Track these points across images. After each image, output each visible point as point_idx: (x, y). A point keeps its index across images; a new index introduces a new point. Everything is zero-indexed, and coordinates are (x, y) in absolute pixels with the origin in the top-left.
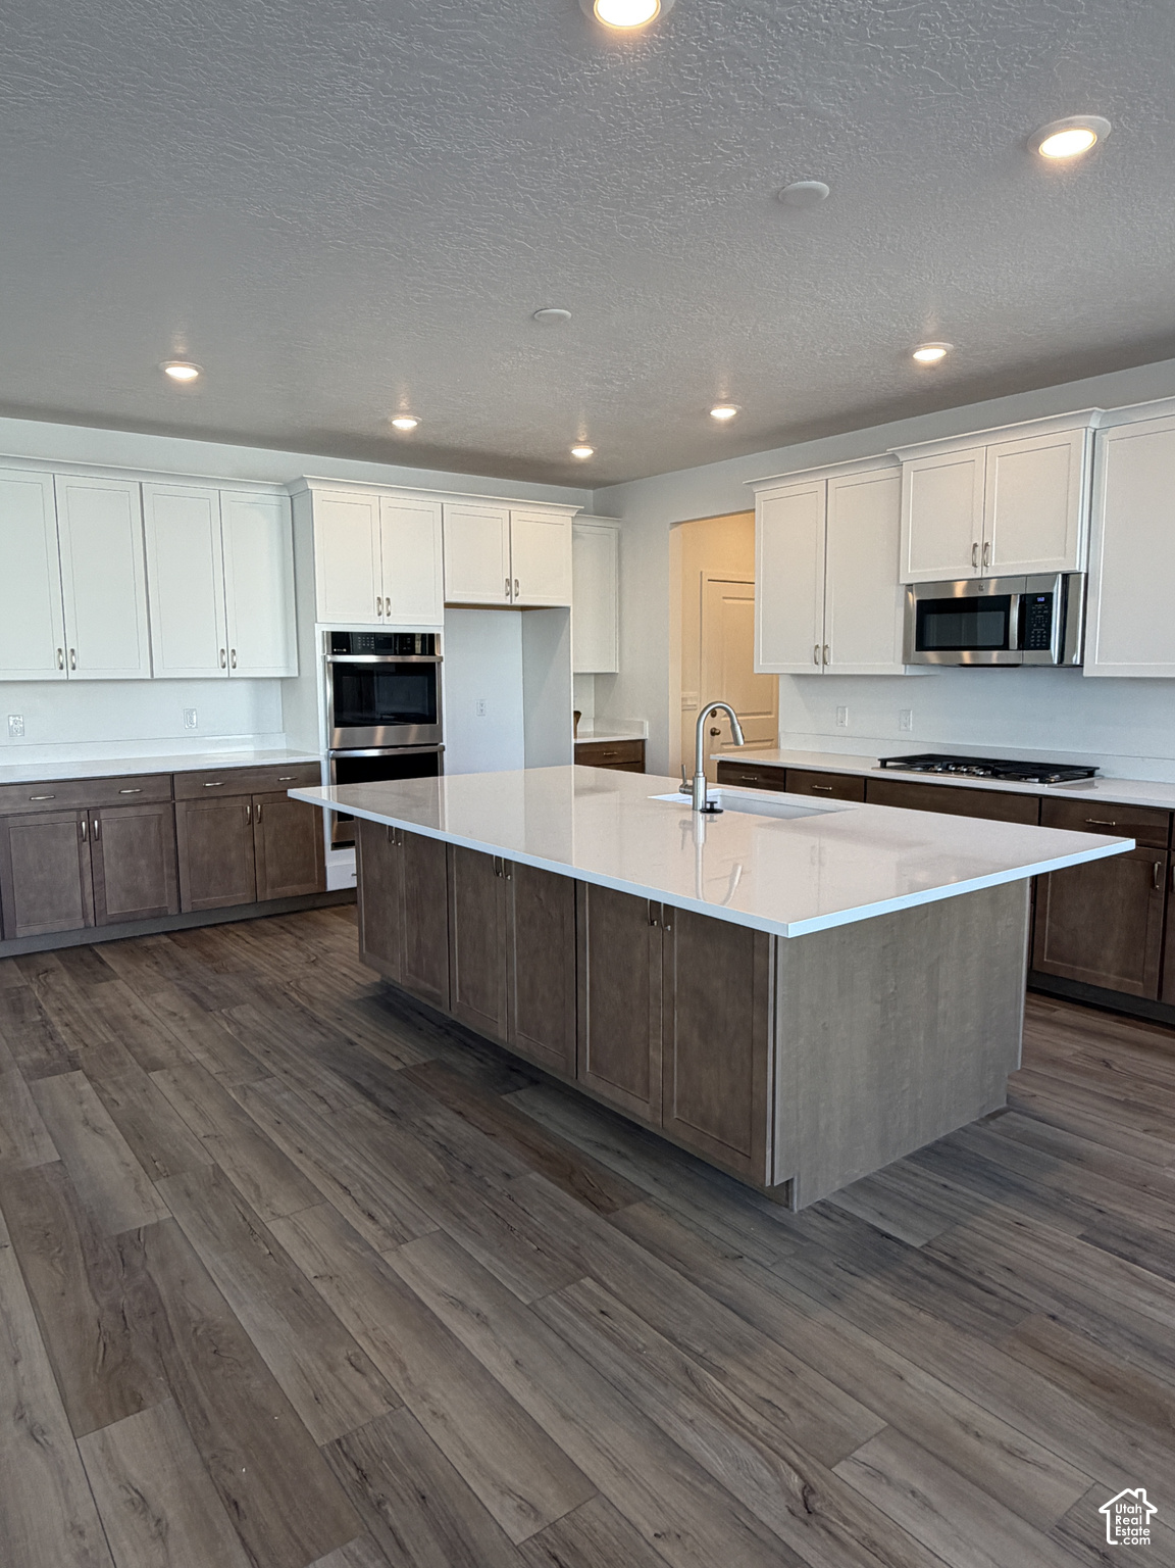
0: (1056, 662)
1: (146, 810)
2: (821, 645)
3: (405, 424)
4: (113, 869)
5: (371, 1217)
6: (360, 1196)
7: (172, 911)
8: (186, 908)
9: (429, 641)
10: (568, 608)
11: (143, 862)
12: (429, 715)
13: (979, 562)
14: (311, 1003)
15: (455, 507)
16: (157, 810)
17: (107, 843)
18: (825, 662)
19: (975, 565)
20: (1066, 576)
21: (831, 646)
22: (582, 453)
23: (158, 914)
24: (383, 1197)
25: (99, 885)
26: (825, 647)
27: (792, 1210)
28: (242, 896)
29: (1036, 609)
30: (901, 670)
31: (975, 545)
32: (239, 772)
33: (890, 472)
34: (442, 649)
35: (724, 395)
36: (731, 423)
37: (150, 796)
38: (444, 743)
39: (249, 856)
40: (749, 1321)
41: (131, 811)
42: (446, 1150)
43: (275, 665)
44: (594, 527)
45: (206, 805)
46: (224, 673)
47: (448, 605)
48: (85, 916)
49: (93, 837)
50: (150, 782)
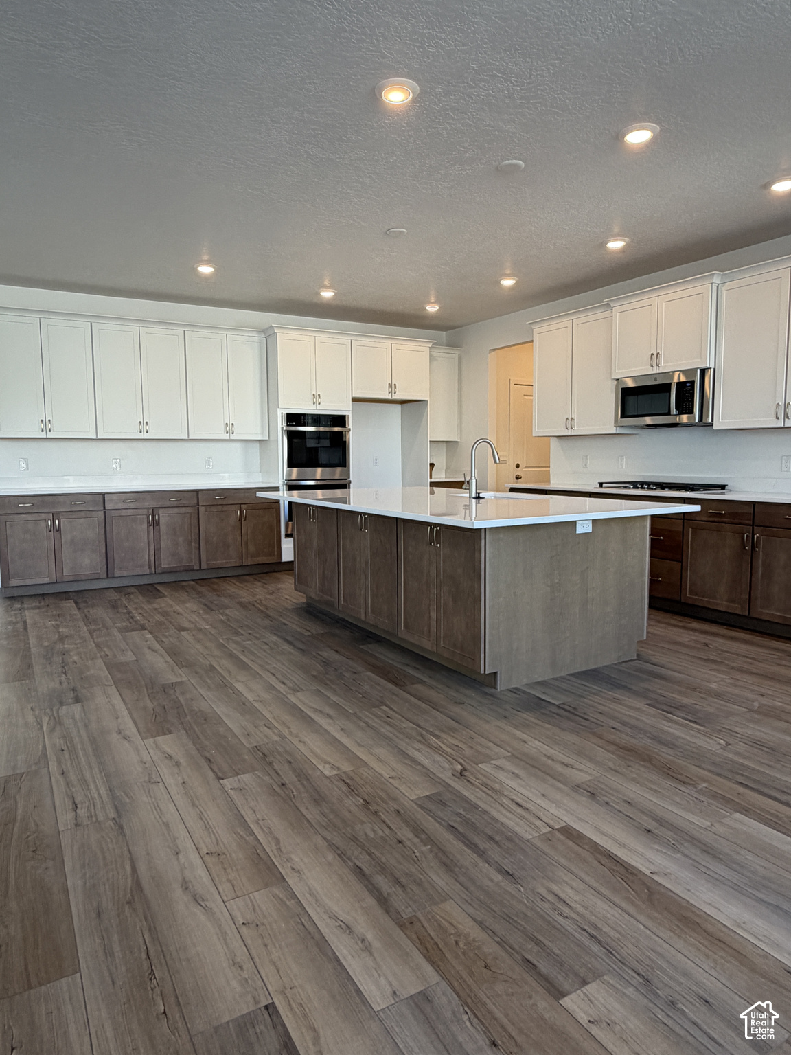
0: (697, 421)
1: (183, 510)
2: (570, 418)
3: (327, 294)
4: (165, 542)
5: (283, 683)
6: (279, 676)
7: (196, 567)
8: (204, 566)
9: (340, 420)
10: (427, 401)
11: (181, 539)
12: (343, 462)
13: (655, 365)
14: (267, 609)
15: (357, 341)
16: (189, 510)
17: (162, 527)
18: (572, 428)
19: (652, 366)
20: (703, 371)
21: (575, 418)
22: (432, 309)
23: (188, 570)
24: (290, 677)
25: (157, 551)
26: (572, 419)
27: (497, 689)
28: (234, 562)
29: (685, 391)
30: (613, 431)
31: (652, 354)
32: (234, 491)
33: (607, 314)
34: (350, 424)
35: (508, 272)
36: (512, 288)
37: (185, 502)
38: (351, 479)
39: (239, 538)
40: (459, 723)
41: (176, 510)
42: (326, 663)
43: (255, 431)
44: (443, 354)
45: (214, 509)
46: (227, 437)
47: (355, 400)
48: (150, 567)
49: (155, 524)
50: (185, 494)
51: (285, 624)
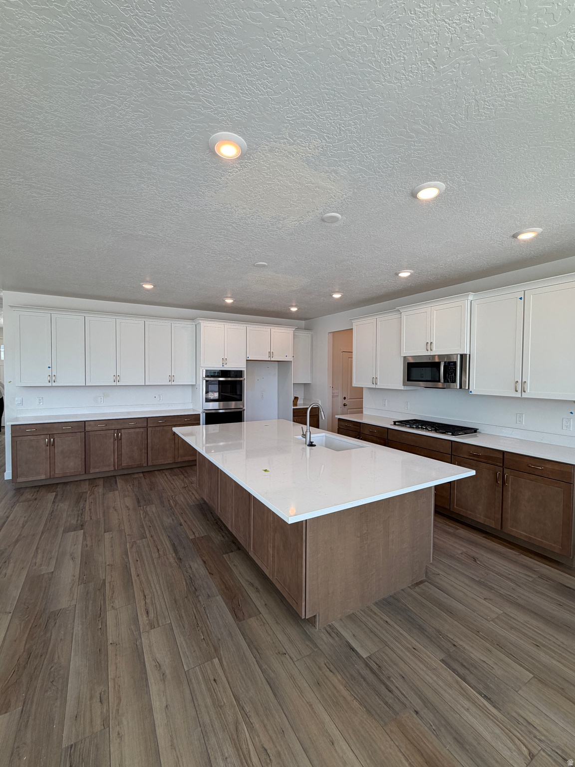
0: (458, 388)
1: (137, 430)
2: (375, 378)
3: (229, 301)
4: (125, 450)
5: (147, 613)
6: (148, 601)
7: (145, 465)
8: (150, 464)
9: (239, 373)
10: (291, 361)
11: (136, 448)
12: (240, 398)
13: (429, 349)
14: (175, 506)
15: (252, 328)
16: (142, 430)
17: (124, 441)
18: (376, 384)
19: (427, 350)
20: (462, 356)
21: (378, 378)
22: (294, 309)
23: (140, 466)
24: (157, 603)
25: (120, 455)
26: (376, 378)
27: (316, 628)
28: (170, 461)
29: (450, 367)
30: (402, 388)
31: (427, 343)
32: (171, 417)
33: (398, 316)
34: (245, 376)
35: (337, 289)
36: (339, 299)
37: (139, 425)
38: (245, 408)
39: (173, 446)
40: (275, 695)
41: (132, 430)
42: (191, 581)
43: (187, 380)
44: (304, 336)
45: (158, 429)
46: (170, 383)
47: (247, 361)
48: (114, 466)
49: (119, 439)
50: (139, 420)
51: (181, 525)
